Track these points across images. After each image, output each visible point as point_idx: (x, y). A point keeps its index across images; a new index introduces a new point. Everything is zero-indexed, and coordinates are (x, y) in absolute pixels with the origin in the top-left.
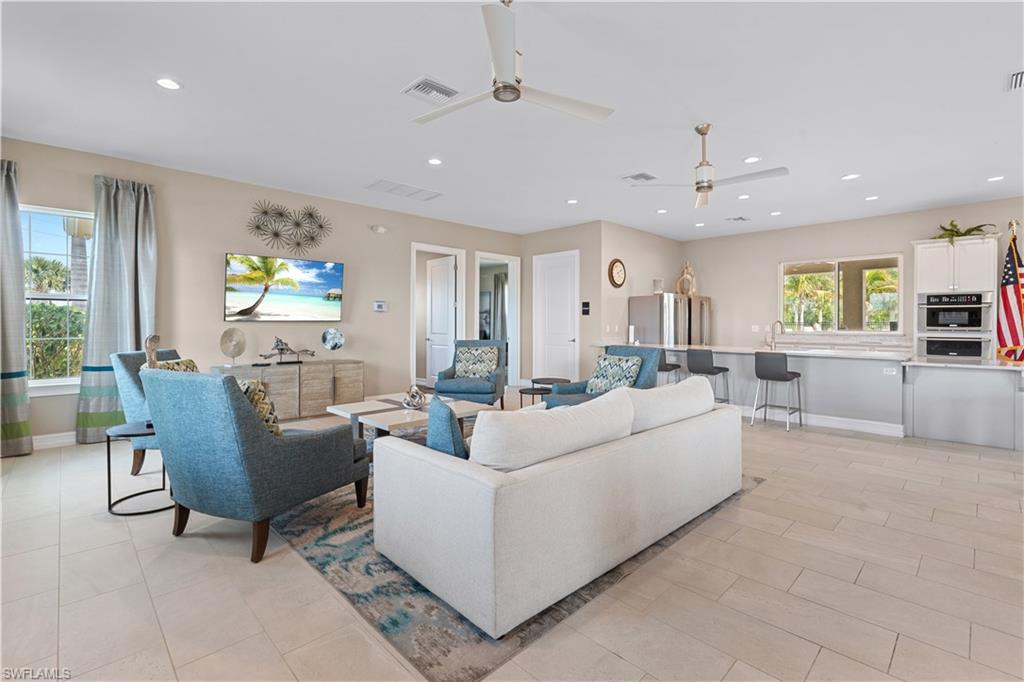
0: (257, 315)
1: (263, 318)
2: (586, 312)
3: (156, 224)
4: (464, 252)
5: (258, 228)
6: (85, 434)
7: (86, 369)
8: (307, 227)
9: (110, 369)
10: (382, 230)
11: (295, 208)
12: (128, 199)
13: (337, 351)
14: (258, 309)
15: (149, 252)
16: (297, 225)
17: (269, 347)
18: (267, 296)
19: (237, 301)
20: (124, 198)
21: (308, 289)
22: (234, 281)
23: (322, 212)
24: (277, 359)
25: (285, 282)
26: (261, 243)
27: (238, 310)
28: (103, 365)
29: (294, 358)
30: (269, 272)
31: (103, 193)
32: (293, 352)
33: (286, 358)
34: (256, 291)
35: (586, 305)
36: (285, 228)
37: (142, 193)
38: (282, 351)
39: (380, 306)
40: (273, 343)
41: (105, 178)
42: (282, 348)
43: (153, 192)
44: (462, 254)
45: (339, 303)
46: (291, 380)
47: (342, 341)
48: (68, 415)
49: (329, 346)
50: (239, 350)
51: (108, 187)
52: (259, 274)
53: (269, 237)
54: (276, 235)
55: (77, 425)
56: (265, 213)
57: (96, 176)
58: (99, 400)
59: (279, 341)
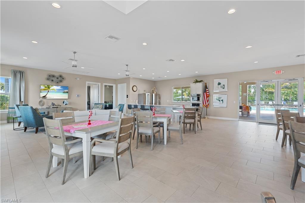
0: (46, 97)
1: (48, 98)
2: (127, 97)
3: (25, 79)
4: (100, 83)
5: (48, 79)
6: (9, 121)
7: (9, 108)
8: (60, 79)
9: (14, 108)
10: (78, 79)
11: (57, 75)
12: (19, 74)
13: (66, 105)
14: (46, 96)
15: (23, 85)
16: (58, 78)
17: (50, 104)
18: (48, 93)
19: (43, 94)
20: (18, 74)
21: (58, 91)
22: (41, 90)
23: (64, 76)
24: (52, 107)
25: (52, 90)
26: (49, 82)
27: (42, 96)
28: (13, 107)
29: (56, 107)
30: (49, 88)
31: (13, 73)
32: (56, 105)
33: (54, 107)
34: (46, 92)
35: (127, 95)
36: (55, 79)
37: (21, 73)
38: (53, 105)
39: (78, 96)
40: (51, 103)
41: (14, 70)
42: (53, 104)
43: (24, 73)
44: (100, 84)
45: (68, 94)
46: (55, 111)
47: (68, 103)
48: (6, 117)
49: (64, 104)
50: (43, 105)
51: (14, 72)
52: (47, 88)
53: (50, 81)
54: (52, 80)
55: (7, 119)
56: (50, 76)
57: (12, 70)
58: (12, 115)
59: (53, 103)
